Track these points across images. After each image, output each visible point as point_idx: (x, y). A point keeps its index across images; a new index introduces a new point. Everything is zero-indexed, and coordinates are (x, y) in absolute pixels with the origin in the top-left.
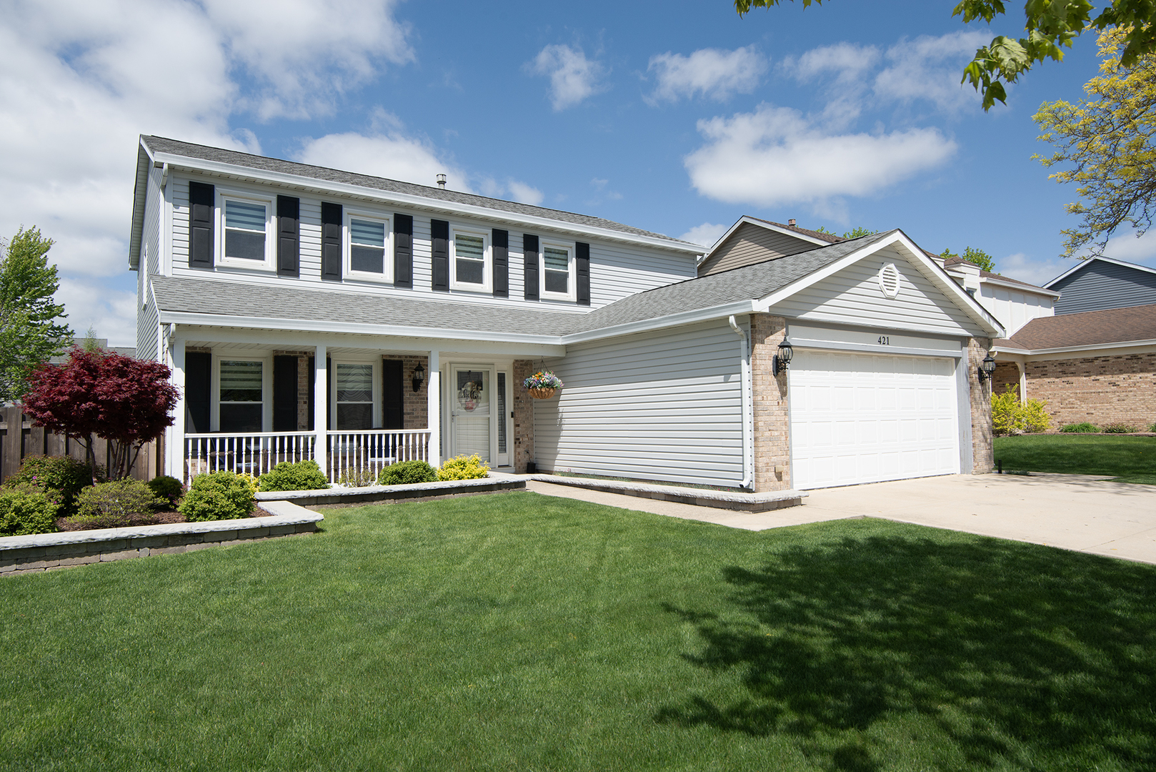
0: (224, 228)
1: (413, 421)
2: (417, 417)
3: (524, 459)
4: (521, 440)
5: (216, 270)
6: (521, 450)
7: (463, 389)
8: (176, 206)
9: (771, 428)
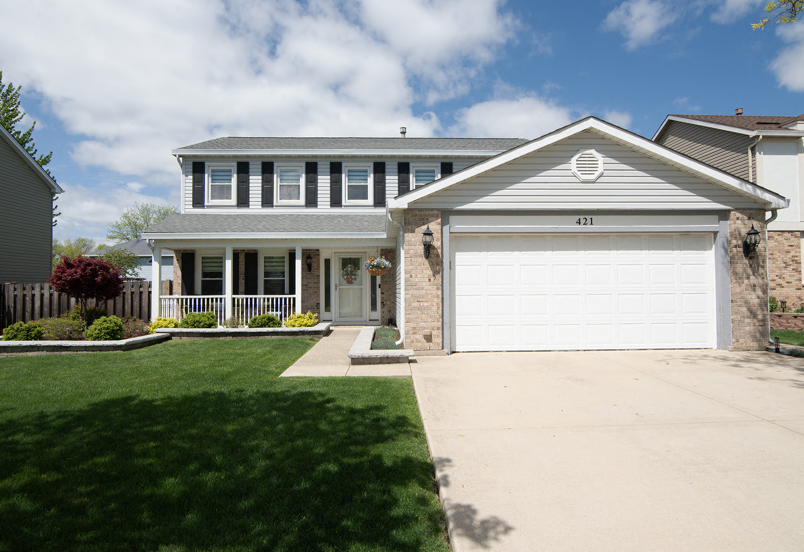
0: (210, 184)
1: (308, 290)
2: (311, 287)
3: (387, 317)
4: (385, 303)
5: (206, 207)
6: (385, 310)
7: (345, 269)
8: (186, 176)
9: (420, 300)
